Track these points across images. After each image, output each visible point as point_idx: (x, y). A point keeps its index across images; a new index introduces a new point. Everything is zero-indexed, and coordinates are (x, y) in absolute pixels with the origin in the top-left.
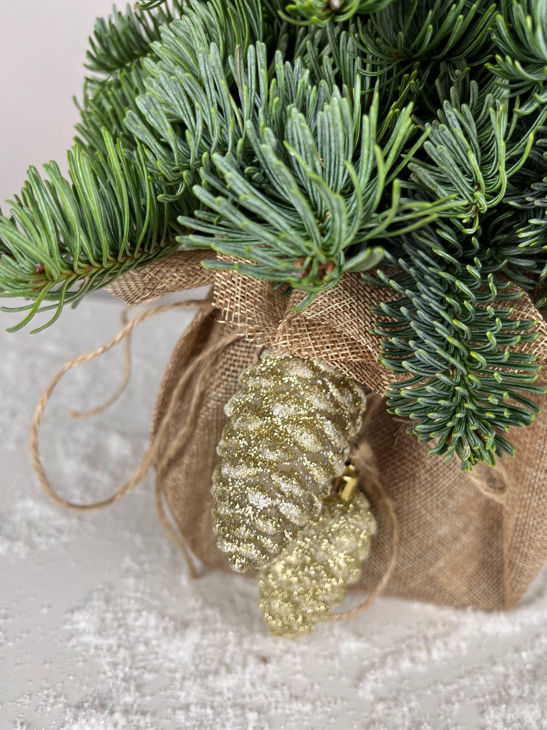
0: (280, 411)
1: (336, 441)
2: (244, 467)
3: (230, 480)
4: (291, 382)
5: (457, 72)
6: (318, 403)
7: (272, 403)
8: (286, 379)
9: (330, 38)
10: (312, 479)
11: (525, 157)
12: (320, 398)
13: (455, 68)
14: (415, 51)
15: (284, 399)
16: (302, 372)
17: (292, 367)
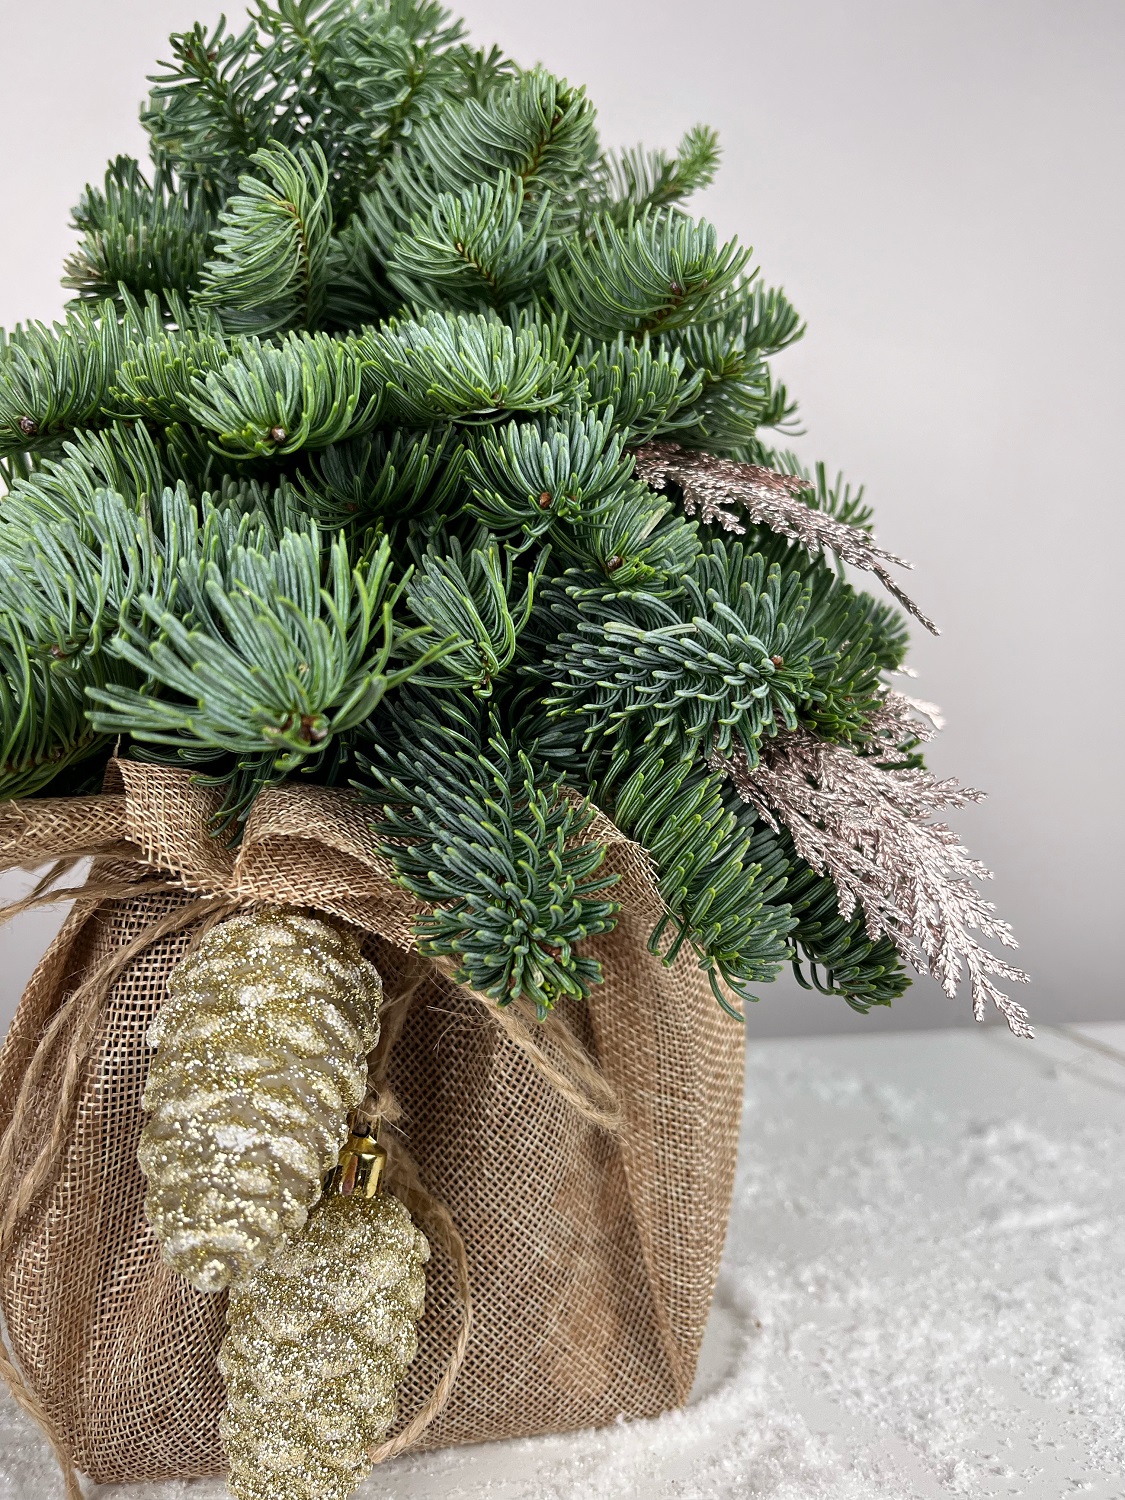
0: (249, 996)
1: (347, 1035)
2: (204, 1094)
3: (177, 1125)
4: (262, 956)
5: (431, 529)
6: (308, 978)
7: (236, 988)
8: (253, 953)
9: (257, 500)
10: (318, 1099)
11: (527, 614)
12: (311, 971)
13: (428, 526)
14: (375, 503)
15: (255, 979)
16: (277, 935)
17: (260, 933)
